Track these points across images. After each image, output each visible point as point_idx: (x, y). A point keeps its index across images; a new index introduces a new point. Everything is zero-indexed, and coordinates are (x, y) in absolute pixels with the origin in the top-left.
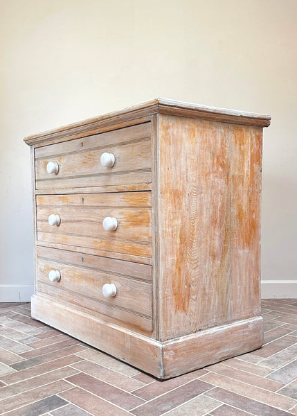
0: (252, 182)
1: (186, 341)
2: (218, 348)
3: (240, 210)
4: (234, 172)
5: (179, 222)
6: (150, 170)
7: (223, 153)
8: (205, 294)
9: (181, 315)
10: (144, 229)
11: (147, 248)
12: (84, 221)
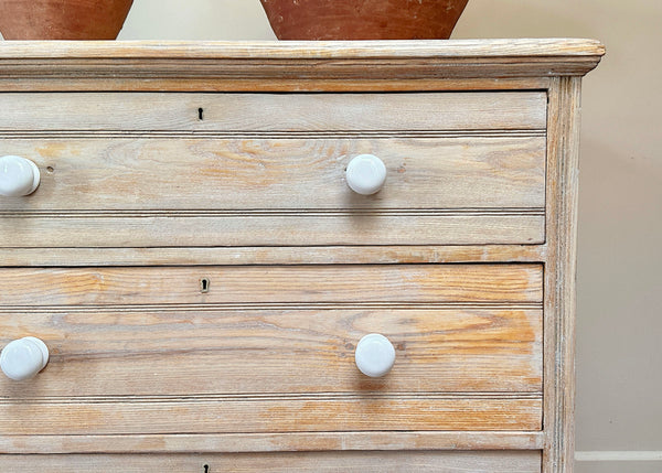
10: (510, 360)
11: (524, 409)
12: (206, 351)
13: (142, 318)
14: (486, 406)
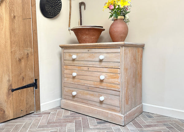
0: (141, 63)
1: (129, 114)
2: (134, 114)
3: (138, 72)
4: (137, 61)
5: (127, 78)
6: (119, 62)
7: (135, 56)
8: (131, 98)
9: (127, 105)
10: (116, 80)
11: (118, 86)
12: (89, 76)
13: (84, 72)
14: (114, 85)
